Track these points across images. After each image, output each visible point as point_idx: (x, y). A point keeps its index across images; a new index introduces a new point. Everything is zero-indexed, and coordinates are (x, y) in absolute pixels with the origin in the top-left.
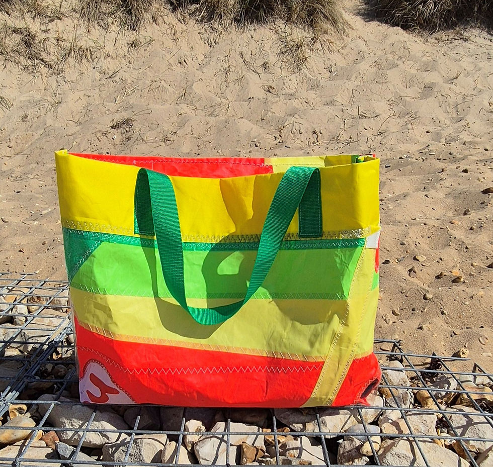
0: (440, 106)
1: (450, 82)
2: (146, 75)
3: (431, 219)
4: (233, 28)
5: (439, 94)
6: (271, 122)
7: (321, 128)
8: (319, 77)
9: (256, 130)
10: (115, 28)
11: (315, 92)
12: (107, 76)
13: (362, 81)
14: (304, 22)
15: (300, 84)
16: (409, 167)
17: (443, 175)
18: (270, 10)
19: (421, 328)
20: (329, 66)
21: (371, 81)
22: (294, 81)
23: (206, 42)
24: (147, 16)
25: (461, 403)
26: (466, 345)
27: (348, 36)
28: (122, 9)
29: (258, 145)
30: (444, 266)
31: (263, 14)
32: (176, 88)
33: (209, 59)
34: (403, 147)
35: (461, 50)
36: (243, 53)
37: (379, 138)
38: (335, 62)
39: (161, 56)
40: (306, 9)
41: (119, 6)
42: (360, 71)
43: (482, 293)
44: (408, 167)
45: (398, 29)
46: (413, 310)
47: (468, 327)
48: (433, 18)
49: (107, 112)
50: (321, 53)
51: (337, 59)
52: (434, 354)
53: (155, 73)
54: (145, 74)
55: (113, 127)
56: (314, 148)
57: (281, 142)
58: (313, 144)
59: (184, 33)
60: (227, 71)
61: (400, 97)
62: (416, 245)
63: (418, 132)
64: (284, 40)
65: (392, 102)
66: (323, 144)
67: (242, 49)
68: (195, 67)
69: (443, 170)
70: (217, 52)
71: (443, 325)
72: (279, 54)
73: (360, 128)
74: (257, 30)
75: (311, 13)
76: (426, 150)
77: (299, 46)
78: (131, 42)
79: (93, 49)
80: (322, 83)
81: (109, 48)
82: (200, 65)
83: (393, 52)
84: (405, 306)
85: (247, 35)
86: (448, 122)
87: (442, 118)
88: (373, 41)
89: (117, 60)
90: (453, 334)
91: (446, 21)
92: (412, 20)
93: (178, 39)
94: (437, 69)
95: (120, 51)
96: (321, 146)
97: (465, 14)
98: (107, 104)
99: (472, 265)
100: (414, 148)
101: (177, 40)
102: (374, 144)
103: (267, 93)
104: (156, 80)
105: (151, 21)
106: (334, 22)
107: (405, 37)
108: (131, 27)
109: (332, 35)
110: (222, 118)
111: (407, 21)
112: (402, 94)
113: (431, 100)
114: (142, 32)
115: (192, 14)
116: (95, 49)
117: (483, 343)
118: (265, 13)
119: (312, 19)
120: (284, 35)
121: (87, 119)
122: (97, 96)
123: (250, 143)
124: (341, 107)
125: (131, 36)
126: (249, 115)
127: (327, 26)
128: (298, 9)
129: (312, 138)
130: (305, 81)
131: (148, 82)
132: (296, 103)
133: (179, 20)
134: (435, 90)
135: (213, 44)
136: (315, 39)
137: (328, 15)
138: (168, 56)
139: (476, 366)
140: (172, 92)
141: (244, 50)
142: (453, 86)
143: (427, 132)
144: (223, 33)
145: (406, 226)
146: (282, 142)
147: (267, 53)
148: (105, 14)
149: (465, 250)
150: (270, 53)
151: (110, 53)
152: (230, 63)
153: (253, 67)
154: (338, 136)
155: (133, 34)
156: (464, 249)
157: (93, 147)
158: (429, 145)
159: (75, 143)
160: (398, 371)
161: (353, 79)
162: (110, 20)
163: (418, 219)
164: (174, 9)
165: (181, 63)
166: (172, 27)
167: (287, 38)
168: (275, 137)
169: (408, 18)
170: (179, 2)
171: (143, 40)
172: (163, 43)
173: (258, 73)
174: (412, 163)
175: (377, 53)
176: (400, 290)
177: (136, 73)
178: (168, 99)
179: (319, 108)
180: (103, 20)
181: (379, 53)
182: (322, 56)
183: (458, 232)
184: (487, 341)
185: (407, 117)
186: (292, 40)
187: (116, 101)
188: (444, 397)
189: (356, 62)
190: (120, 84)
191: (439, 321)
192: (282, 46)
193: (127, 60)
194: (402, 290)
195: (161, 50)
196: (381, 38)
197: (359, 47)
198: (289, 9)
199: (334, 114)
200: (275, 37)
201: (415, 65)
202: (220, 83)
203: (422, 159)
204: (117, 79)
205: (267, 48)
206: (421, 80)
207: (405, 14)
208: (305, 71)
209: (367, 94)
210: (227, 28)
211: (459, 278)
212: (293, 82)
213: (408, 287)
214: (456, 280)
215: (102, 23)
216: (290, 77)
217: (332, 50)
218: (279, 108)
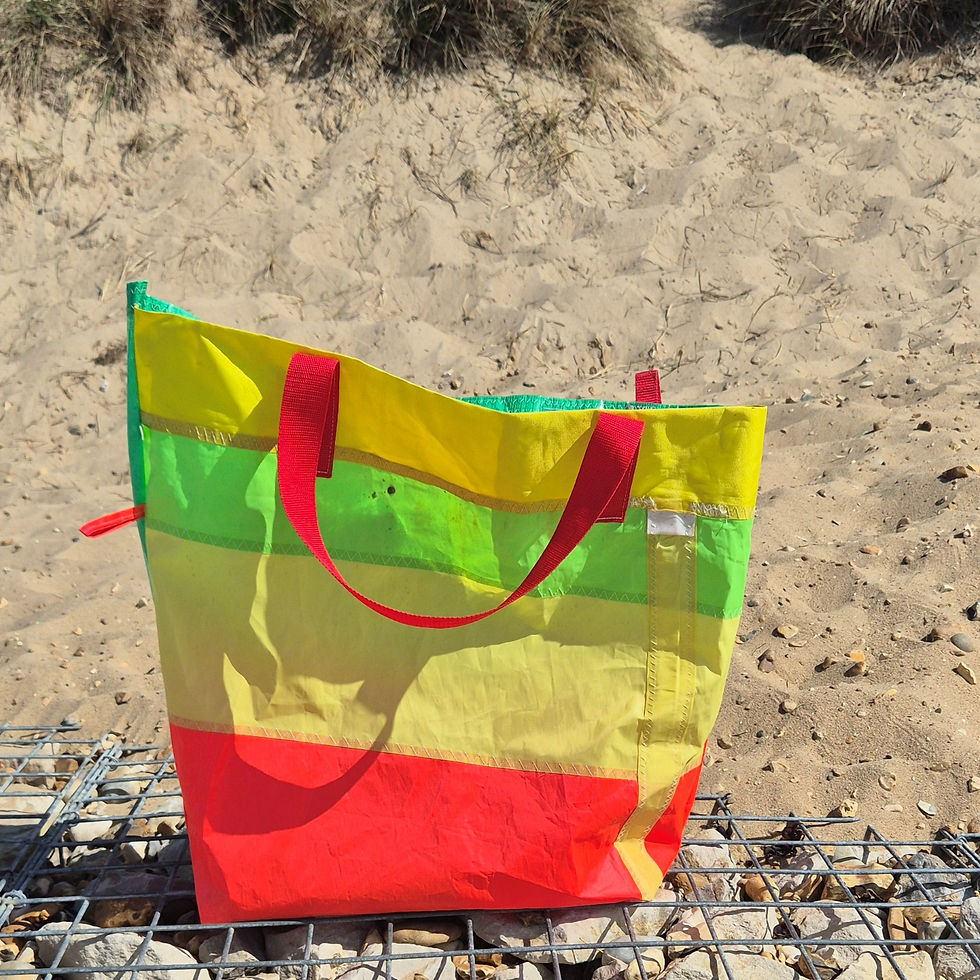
0: (904, 256)
1: (927, 192)
2: (172, 223)
3: (826, 545)
4: (382, 89)
5: (900, 226)
6: (486, 324)
7: (610, 334)
8: (603, 201)
9: (451, 347)
10: (85, 107)
11: (592, 241)
12: (74, 231)
13: (707, 205)
14: (559, 62)
15: (556, 221)
16: (805, 423)
17: (875, 440)
18: (471, 39)
19: (769, 768)
20: (626, 169)
21: (730, 204)
22: (540, 215)
23: (316, 128)
24: (165, 72)
25: (829, 896)
26: (854, 794)
27: (672, 88)
28: (101, 60)
29: (458, 384)
30: (836, 643)
31: (455, 48)
32: (250, 253)
33: (327, 171)
34: (802, 371)
35: (959, 107)
36: (412, 152)
37: (751, 348)
38: (640, 159)
39: (205, 172)
40: (561, 30)
41: (91, 52)
42: (704, 180)
43: (893, 691)
44: (803, 422)
45: (800, 61)
46: (759, 735)
47: (862, 759)
48: (886, 28)
49: (82, 323)
50: (605, 138)
51: (647, 153)
52: (791, 815)
53: (194, 216)
54: (168, 220)
55: (99, 361)
56: (594, 384)
57: (512, 373)
58: (591, 373)
59: (259, 108)
60: (373, 200)
61: (804, 238)
62: (781, 604)
63: (844, 327)
64: (510, 112)
65: (783, 254)
66: (615, 372)
67: (407, 140)
68: (291, 194)
69: (876, 428)
70: (345, 152)
71: (814, 759)
72: (500, 149)
73: (705, 326)
74: (444, 91)
75: (576, 38)
76: (859, 374)
77: (549, 126)
78: (127, 139)
79: (33, 164)
80: (611, 216)
81: (74, 160)
82: (304, 188)
83: (786, 124)
84: (744, 728)
85: (419, 102)
86: (921, 295)
87: (907, 287)
88: (737, 97)
89: (97, 189)
90: (831, 774)
91: (919, 33)
92: (834, 36)
93: (245, 124)
94: (895, 161)
95: (102, 166)
96: (611, 377)
97: (965, 13)
98: (81, 301)
99: (892, 639)
100: (830, 370)
101: (244, 128)
102: (737, 364)
103: (474, 249)
104: (196, 234)
105: (175, 82)
106: (635, 57)
107: (815, 81)
108: (125, 103)
109: (632, 91)
110: (366, 321)
111: (820, 39)
112: (809, 232)
113: (881, 240)
114: (155, 114)
115: (277, 58)
116: (37, 166)
117: (887, 787)
118: (459, 46)
119: (579, 56)
120: (509, 97)
121: (30, 341)
122: (52, 283)
123: (439, 380)
124: (657, 275)
125: (127, 125)
126: (432, 309)
127: (617, 68)
128: (542, 33)
129: (588, 359)
130: (568, 213)
131: (178, 242)
132: (546, 273)
133: (245, 77)
134: (891, 214)
135: (335, 131)
136: (588, 104)
137: (617, 41)
138: (224, 171)
139: (869, 831)
140: (240, 261)
141: (413, 143)
142: (933, 203)
143: (867, 326)
144: (358, 103)
145: (764, 565)
146: (516, 373)
147: (471, 149)
148: (57, 74)
149: (883, 608)
150: (477, 146)
151: (79, 172)
152: (378, 178)
153: (438, 185)
154: (652, 350)
155: (131, 120)
156: (882, 604)
157: (55, 413)
158: (865, 362)
159: (8, 406)
160: (712, 845)
161: (687, 200)
162: (71, 88)
163: (790, 549)
164: (231, 50)
165: (256, 187)
166: (228, 95)
167: (520, 104)
168: (498, 361)
169: (822, 30)
170: (244, 34)
171: (158, 135)
172: (208, 138)
173: (451, 201)
174: (812, 413)
175: (747, 129)
176: (735, 698)
177: (145, 221)
178: (230, 279)
179: (604, 283)
180: (53, 89)
181: (752, 128)
182: (609, 146)
183: (876, 571)
184: (894, 783)
185: (820, 289)
186: (532, 112)
187: (100, 293)
188: (799, 887)
189: (694, 155)
190: (108, 250)
191: (807, 753)
192: (507, 128)
193: (122, 187)
194: (739, 697)
195: (203, 156)
196: (756, 87)
197: (701, 116)
198: (520, 34)
199: (638, 294)
200: (488, 105)
201: (841, 153)
202: (356, 232)
203: (838, 400)
204: (98, 235)
205: (469, 134)
206: (854, 193)
207: (813, 22)
208: (567, 187)
209: (721, 237)
210: (366, 90)
211: (857, 666)
212: (537, 218)
213: (751, 692)
214: (852, 672)
215: (52, 99)
216: (532, 207)
217: (631, 127)
218: (504, 288)
